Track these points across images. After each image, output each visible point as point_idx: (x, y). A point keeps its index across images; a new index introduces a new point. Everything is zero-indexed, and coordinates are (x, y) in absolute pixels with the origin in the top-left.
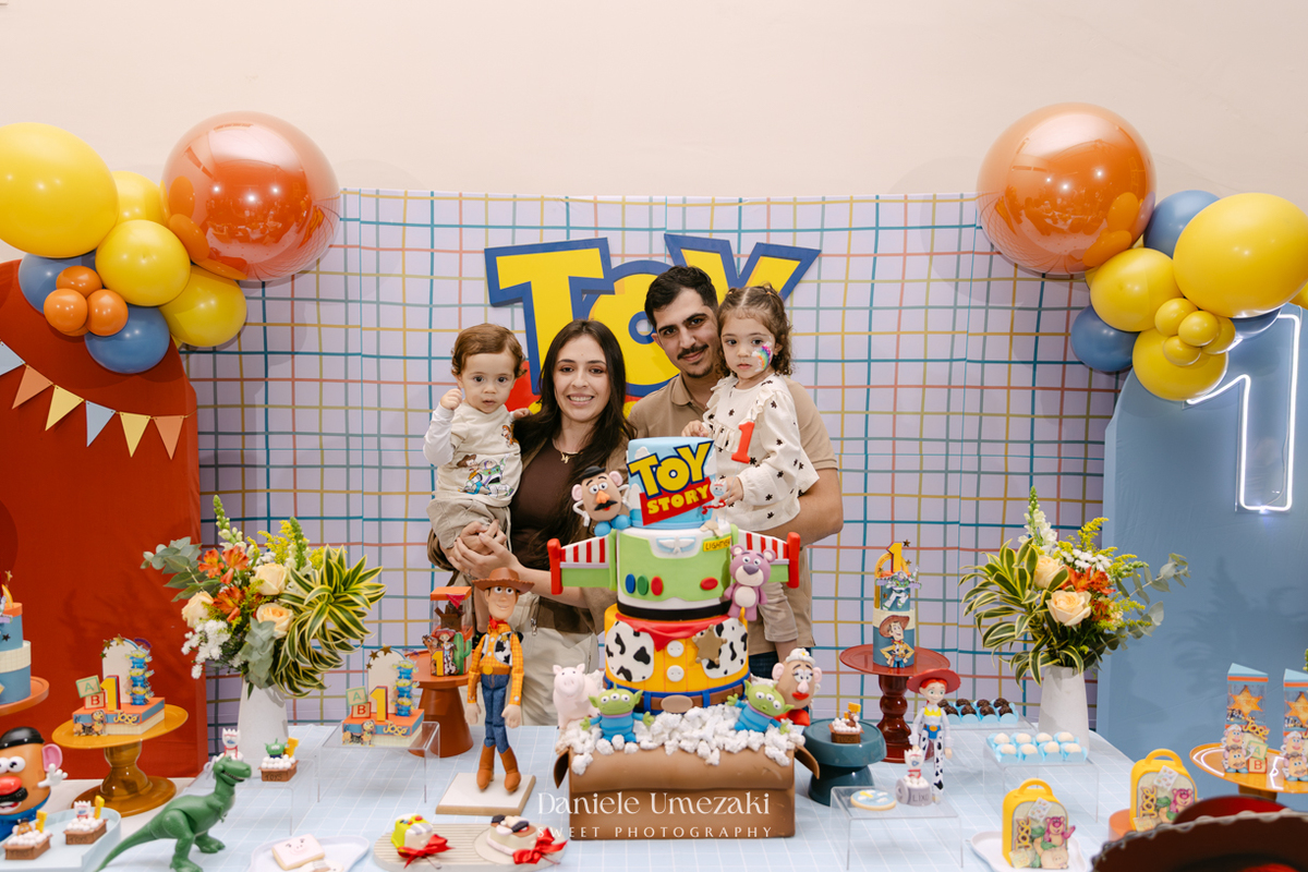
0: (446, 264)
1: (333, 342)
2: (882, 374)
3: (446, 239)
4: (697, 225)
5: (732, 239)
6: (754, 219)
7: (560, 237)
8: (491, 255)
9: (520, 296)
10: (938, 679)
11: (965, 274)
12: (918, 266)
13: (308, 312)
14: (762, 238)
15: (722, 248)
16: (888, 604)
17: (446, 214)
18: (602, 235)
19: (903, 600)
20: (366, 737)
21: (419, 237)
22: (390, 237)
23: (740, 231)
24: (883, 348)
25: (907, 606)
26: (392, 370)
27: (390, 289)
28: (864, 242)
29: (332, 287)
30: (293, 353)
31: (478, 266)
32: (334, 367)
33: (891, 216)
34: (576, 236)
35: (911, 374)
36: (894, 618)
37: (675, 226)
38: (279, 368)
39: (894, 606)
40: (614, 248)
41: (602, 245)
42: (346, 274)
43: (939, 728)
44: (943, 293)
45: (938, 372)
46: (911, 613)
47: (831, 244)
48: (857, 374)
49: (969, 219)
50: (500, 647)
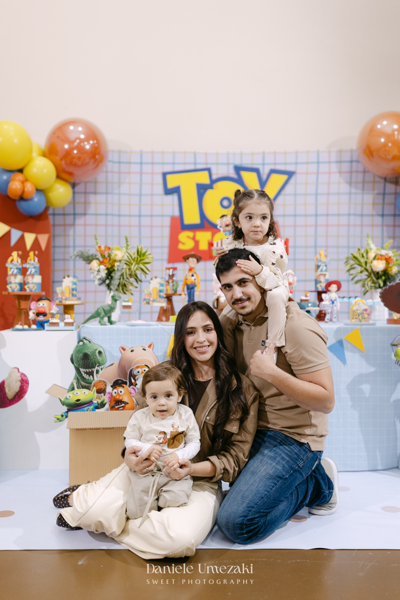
0: (147, 178)
1: (101, 210)
2: (322, 220)
3: (147, 168)
4: (246, 162)
5: (261, 167)
6: (269, 159)
7: (192, 167)
8: (164, 175)
9: (177, 190)
10: (334, 283)
11: (354, 180)
12: (336, 177)
13: (92, 198)
14: (272, 167)
15: (257, 171)
16: (319, 270)
17: (147, 158)
18: (208, 166)
19: (324, 268)
20: (151, 302)
21: (135, 168)
22: (124, 168)
23: (263, 164)
24: (322, 210)
25: (326, 271)
26: (125, 221)
27: (124, 188)
28: (313, 168)
29: (101, 188)
30: (85, 214)
31: (159, 179)
32: (101, 220)
33: (324, 158)
34: (199, 167)
35: (333, 220)
36: (321, 275)
37: (238, 162)
38: (80, 221)
39: (321, 271)
40: (214, 171)
41: (209, 170)
42: (107, 183)
43: (335, 300)
44: (345, 188)
45: (344, 220)
46: (327, 273)
47: (300, 169)
48: (311, 221)
49: (355, 158)
50: (193, 276)
